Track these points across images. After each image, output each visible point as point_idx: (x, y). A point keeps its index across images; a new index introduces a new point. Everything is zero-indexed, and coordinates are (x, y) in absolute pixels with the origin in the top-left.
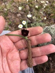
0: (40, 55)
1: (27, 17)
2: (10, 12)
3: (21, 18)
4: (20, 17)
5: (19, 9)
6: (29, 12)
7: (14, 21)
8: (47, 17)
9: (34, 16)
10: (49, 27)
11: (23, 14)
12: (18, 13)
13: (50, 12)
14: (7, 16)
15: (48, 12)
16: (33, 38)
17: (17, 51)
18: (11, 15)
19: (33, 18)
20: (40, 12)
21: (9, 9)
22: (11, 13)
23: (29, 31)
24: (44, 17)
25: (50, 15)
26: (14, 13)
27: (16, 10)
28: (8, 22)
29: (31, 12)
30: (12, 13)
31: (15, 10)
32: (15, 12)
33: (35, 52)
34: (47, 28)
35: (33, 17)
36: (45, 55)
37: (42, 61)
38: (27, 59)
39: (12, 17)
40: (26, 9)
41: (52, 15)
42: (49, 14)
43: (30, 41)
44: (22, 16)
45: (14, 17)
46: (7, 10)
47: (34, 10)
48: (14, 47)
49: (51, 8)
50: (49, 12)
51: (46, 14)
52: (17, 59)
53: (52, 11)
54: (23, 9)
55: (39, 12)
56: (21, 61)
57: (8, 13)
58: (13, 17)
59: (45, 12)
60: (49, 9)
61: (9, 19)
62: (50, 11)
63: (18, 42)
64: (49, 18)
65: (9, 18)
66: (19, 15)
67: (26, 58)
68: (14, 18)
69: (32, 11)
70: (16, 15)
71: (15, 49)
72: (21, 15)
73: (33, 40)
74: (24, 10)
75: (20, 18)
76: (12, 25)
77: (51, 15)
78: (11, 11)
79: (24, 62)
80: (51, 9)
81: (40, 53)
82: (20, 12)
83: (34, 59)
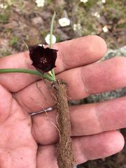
0: (99, 131)
1: (58, 26)
2: (15, 12)
3: (42, 27)
4: (41, 25)
5: (39, 5)
6: (65, 12)
7: (25, 36)
8: (110, 27)
9: (76, 23)
10: (115, 51)
11: (48, 18)
12: (35, 16)
13: (117, 14)
14: (7, 23)
15: (111, 13)
16: (75, 76)
17: (25, 119)
18: (17, 21)
19: (75, 29)
20: (93, 14)
21: (12, 6)
22: (17, 16)
23: (56, 51)
24: (103, 27)
25: (117, 23)
26: (24, 16)
27: (31, 8)
28: (8, 38)
29: (70, 14)
30: (19, 15)
31: (28, 8)
32: (28, 13)
33: (81, 120)
34: (111, 53)
35: (75, 26)
36: (113, 131)
37: (104, 149)
38: (56, 143)
39: (19, 26)
40: (57, 6)
41: (122, 21)
42: (115, 20)
43: (63, 86)
44: (45, 24)
45: (25, 26)
46: (6, 7)
47: (76, 9)
48: (15, 105)
49: (121, 5)
50: (114, 15)
51: (107, 19)
52: (26, 145)
53: (121, 13)
54: (48, 5)
55: (89, 13)
56: (38, 150)
57: (9, 16)
58: (23, 26)
59: (106, 14)
60: (116, 8)
61: (12, 31)
62: (117, 11)
63: (26, 90)
64: (114, 29)
65: (10, 27)
66: (37, 20)
67: (53, 140)
68: (25, 29)
69: (71, 11)
70: (31, 21)
71: (18, 114)
72: (44, 20)
73: (73, 84)
74: (51, 7)
75: (40, 29)
76: (20, 46)
77: (119, 23)
78: (18, 10)
79: (47, 152)
80: (120, 8)
81: (98, 124)
82: (41, 14)
83: (77, 145)
